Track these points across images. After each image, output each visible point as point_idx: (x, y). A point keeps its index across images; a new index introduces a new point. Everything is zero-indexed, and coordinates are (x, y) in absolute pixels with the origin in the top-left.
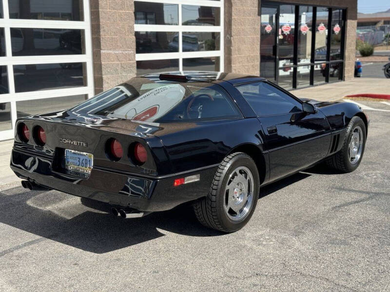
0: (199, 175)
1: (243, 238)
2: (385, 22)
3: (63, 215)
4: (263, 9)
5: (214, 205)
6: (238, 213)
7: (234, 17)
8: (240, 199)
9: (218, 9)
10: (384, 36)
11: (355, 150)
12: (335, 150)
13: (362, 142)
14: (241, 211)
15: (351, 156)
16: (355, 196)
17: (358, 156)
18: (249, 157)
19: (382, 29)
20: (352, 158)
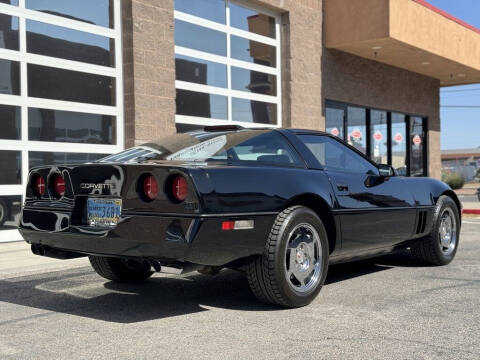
0: (252, 222)
1: (310, 312)
2: (475, 158)
3: (81, 296)
4: (328, 109)
5: (272, 265)
6: (303, 283)
7: (293, 115)
8: (304, 266)
9: (275, 106)
10: (475, 171)
11: (448, 237)
12: (422, 232)
13: (455, 229)
14: (307, 281)
15: (443, 244)
16: (450, 283)
17: (452, 246)
18: (314, 214)
19: (473, 164)
20: (445, 248)
